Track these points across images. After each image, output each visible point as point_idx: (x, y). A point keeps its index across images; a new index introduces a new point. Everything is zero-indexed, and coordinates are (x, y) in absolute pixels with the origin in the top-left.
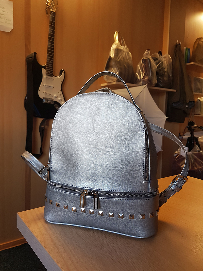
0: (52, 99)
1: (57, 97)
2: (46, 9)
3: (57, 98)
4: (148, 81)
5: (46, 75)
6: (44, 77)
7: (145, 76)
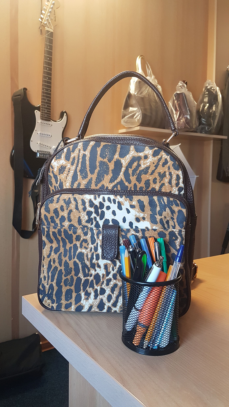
2: (40, 28)
4: (185, 124)
5: (41, 119)
6: (38, 122)
7: (181, 118)
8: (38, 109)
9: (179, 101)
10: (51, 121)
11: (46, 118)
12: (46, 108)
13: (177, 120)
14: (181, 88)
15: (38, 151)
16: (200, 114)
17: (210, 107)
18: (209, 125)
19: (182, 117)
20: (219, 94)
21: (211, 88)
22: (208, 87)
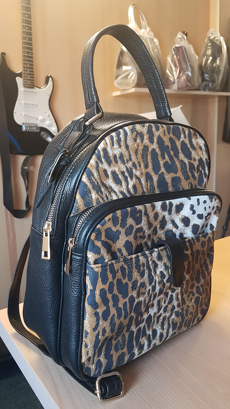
0: (36, 124)
1: (44, 120)
3: (43, 122)
4: (186, 82)
5: (24, 86)
6: (21, 91)
7: (181, 75)
8: (20, 75)
9: (179, 55)
10: (35, 88)
11: (29, 85)
12: (29, 74)
13: (178, 78)
14: (180, 41)
15: (23, 123)
16: (202, 70)
17: (214, 60)
18: (213, 81)
19: (183, 74)
20: (224, 45)
21: (214, 38)
22: (212, 38)
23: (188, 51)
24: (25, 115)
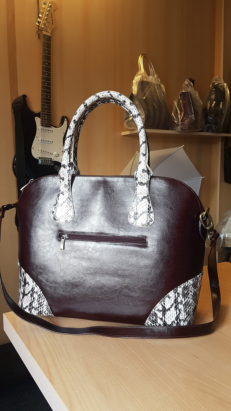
2: (37, 32)
3: (58, 157)
4: (189, 125)
8: (38, 115)
9: (185, 100)
11: (46, 124)
12: (46, 114)
13: (181, 121)
15: (39, 158)
16: (206, 112)
17: (218, 104)
18: (216, 124)
19: (187, 117)
20: (227, 91)
21: (218, 85)
23: (193, 96)
24: (41, 151)
